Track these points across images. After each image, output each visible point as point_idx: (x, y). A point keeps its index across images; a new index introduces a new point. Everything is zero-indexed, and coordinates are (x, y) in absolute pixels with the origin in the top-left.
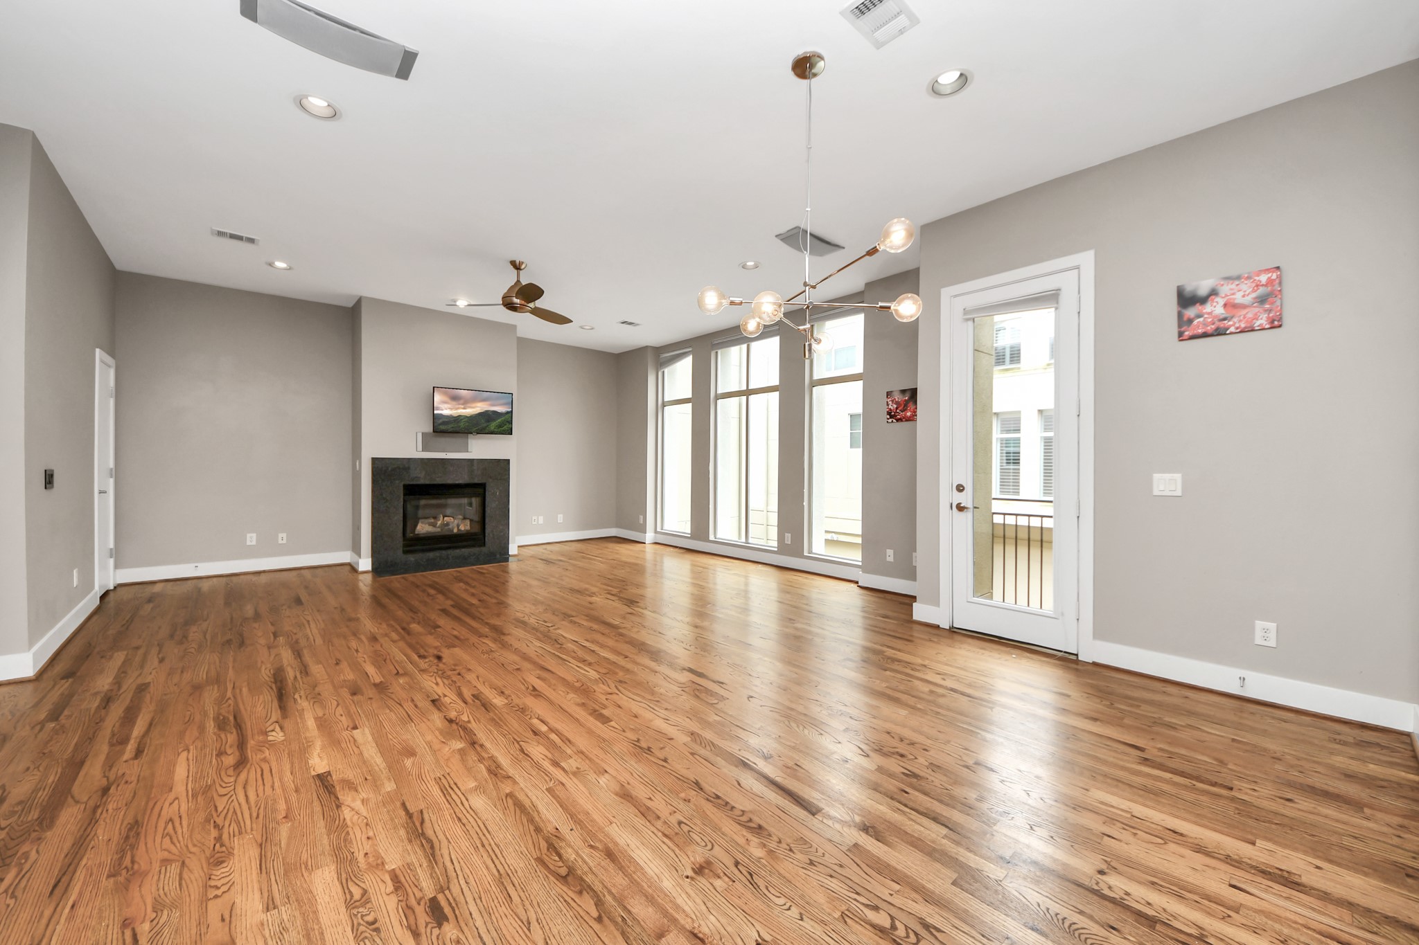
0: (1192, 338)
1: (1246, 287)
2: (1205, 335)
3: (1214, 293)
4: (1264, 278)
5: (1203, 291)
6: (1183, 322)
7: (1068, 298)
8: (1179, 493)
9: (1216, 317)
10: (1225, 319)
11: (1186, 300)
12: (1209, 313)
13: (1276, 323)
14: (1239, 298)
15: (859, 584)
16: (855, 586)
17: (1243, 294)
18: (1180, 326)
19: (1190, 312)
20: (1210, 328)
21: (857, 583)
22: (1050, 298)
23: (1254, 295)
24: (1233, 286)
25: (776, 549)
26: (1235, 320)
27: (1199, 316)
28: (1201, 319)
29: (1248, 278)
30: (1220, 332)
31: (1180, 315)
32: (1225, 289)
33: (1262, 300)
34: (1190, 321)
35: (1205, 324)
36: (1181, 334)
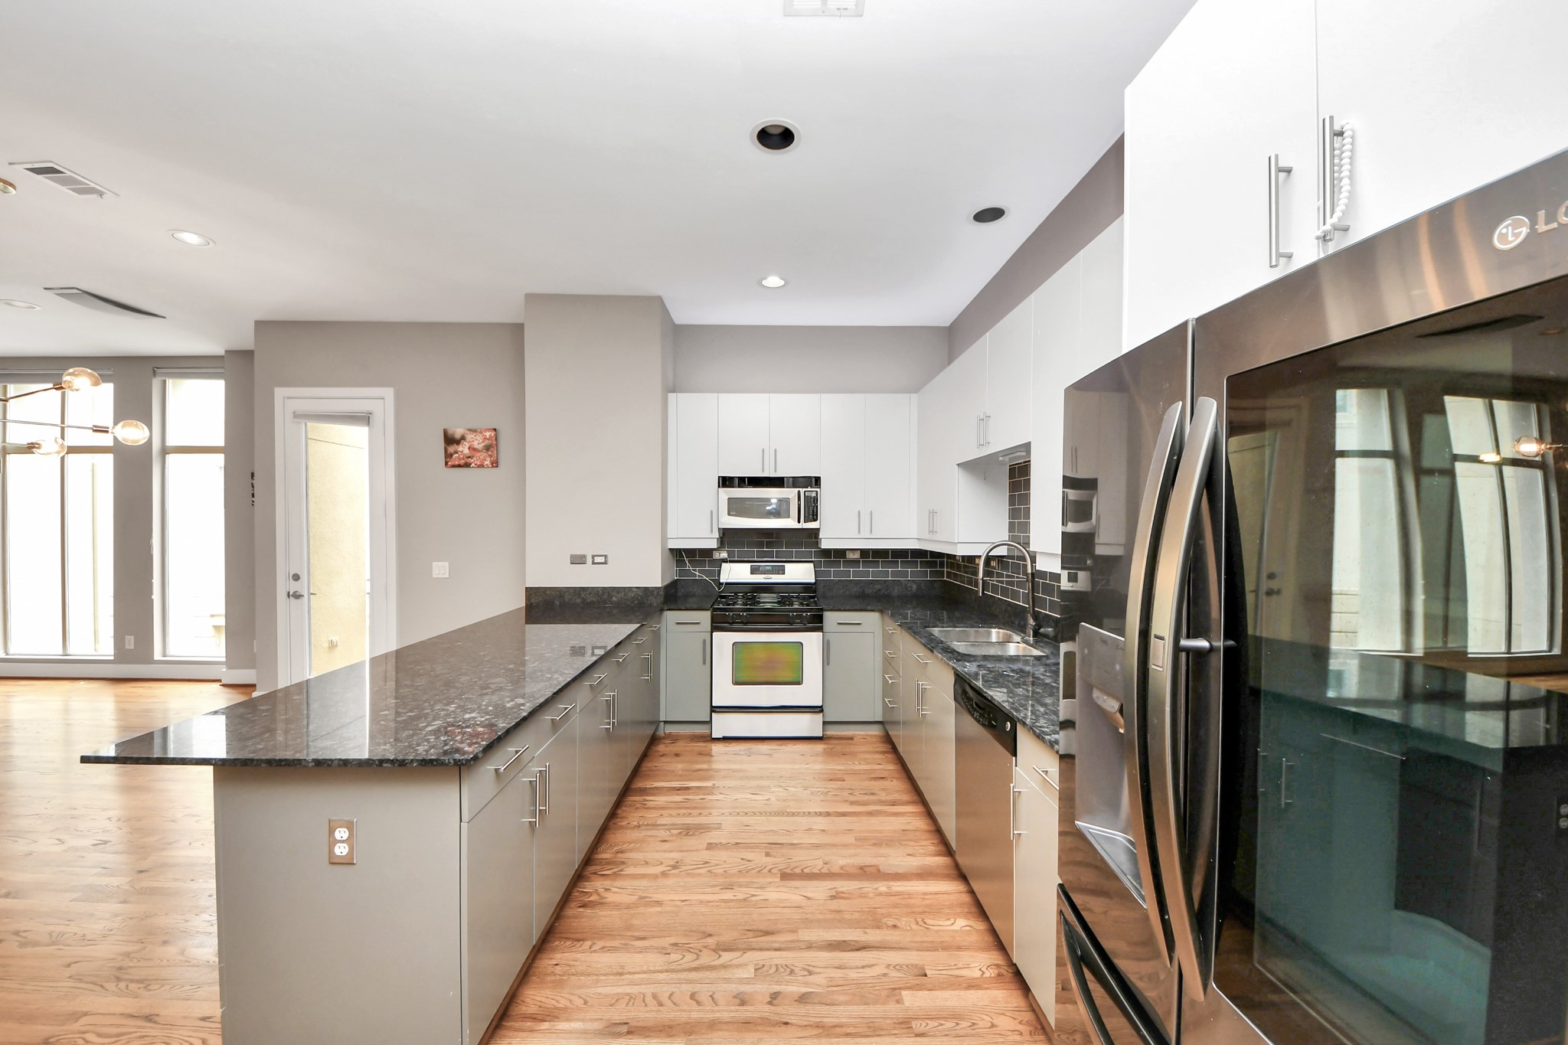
0: (454, 466)
1: (479, 438)
2: (459, 466)
3: (463, 438)
4: (488, 434)
5: (458, 436)
6: (448, 456)
7: (377, 419)
8: (447, 576)
9: (464, 455)
10: (469, 457)
11: (450, 440)
12: (461, 452)
13: (495, 464)
14: (476, 445)
15: (223, 682)
16: (216, 686)
17: (478, 442)
18: (446, 458)
19: (451, 449)
20: (462, 462)
21: (220, 681)
22: (365, 419)
23: (483, 444)
24: (473, 436)
25: (112, 658)
26: (475, 459)
27: (456, 452)
28: (457, 455)
29: (481, 432)
30: (467, 465)
31: (446, 450)
32: (470, 437)
33: (488, 448)
34: (451, 455)
35: (460, 459)
36: (446, 463)
